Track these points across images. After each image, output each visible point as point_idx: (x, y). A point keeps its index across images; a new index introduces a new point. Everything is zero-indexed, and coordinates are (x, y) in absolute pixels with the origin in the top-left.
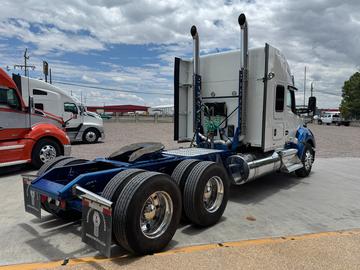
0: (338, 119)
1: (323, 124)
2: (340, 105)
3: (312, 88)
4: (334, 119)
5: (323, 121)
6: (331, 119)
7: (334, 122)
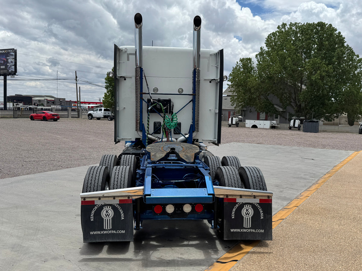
0: (109, 113)
1: (94, 119)
2: (104, 98)
3: (76, 77)
4: (105, 113)
5: (94, 115)
6: (102, 113)
7: (105, 117)
